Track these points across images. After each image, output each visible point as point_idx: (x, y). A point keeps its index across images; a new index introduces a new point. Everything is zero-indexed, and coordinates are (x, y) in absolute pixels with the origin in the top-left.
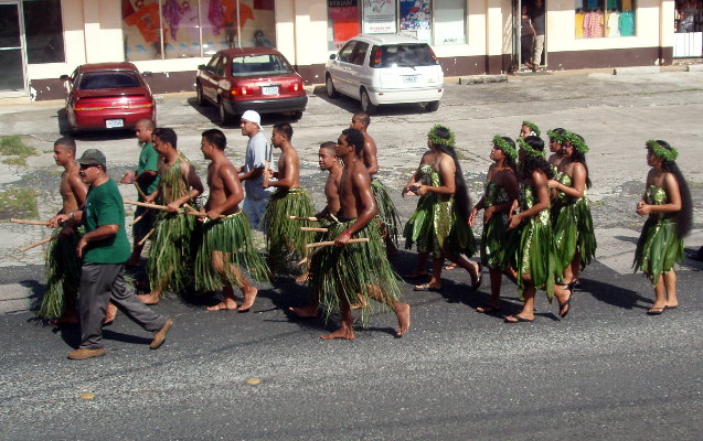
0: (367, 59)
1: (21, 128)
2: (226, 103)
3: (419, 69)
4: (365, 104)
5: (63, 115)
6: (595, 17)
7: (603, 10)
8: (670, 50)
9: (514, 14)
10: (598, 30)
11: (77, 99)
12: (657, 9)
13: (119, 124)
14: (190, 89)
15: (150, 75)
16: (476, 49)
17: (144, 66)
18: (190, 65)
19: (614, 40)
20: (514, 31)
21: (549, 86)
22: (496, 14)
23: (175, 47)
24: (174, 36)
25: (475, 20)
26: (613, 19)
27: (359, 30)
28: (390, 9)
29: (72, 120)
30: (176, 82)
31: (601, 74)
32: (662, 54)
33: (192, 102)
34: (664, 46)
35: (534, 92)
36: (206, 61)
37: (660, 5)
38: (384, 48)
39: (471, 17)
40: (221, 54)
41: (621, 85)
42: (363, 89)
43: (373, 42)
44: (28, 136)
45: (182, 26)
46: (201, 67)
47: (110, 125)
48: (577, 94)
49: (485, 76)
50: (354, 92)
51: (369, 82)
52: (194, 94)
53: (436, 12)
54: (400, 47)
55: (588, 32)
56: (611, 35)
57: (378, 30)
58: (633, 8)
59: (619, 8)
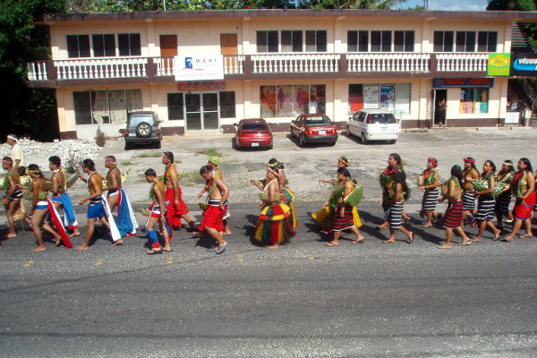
0: (365, 120)
1: (216, 145)
2: (303, 137)
3: (389, 125)
4: (363, 140)
5: (234, 140)
6: (469, 104)
7: (473, 101)
8: (503, 120)
9: (432, 101)
10: (470, 110)
11: (240, 134)
12: (498, 101)
13: (257, 145)
14: (287, 131)
15: (270, 124)
16: (414, 117)
17: (268, 120)
18: (288, 120)
19: (478, 115)
20: (432, 108)
21: (446, 135)
22: (424, 101)
23: (282, 113)
24: (281, 108)
25: (415, 104)
26: (478, 105)
27: (362, 107)
28: (376, 97)
29: (238, 142)
30: (282, 127)
31: (471, 130)
32: (500, 122)
33: (288, 136)
34: (501, 117)
35: (440, 137)
36: (295, 119)
37: (500, 99)
38: (373, 115)
39: (412, 102)
40: (302, 116)
41: (480, 135)
42: (363, 133)
43: (368, 112)
44: (219, 149)
45: (285, 103)
46: (293, 121)
47: (253, 145)
48: (459, 138)
49: (417, 129)
50: (359, 134)
51: (366, 130)
52: (289, 133)
53: (397, 100)
54: (380, 115)
55: (466, 111)
56: (476, 112)
57: (370, 107)
58: (487, 100)
59: (480, 100)
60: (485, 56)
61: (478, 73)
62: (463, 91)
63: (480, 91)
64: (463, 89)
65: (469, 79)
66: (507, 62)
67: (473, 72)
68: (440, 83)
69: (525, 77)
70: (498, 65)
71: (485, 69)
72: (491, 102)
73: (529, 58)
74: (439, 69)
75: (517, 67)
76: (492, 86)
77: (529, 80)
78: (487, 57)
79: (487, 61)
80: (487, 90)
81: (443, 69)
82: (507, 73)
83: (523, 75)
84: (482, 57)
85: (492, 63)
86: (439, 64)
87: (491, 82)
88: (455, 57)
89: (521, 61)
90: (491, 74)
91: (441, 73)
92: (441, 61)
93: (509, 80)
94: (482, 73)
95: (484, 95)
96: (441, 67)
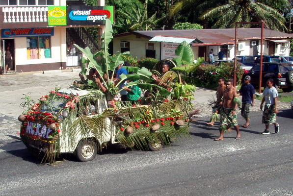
6: (35, 51)
7: (38, 48)
8: (65, 63)
9: (2, 50)
10: (36, 56)
12: (59, 47)
19: (43, 60)
20: (2, 57)
21: (17, 79)
26: (42, 51)
31: (38, 74)
32: (62, 65)
34: (63, 61)
35: (11, 82)
37: (60, 46)
41: (47, 78)
48: (29, 82)
55: (32, 57)
56: (41, 57)
58: (50, 47)
59: (44, 47)
60: (45, 9)
61: (40, 23)
62: (29, 40)
63: (44, 39)
64: (28, 38)
65: (33, 29)
66: (64, 14)
67: (36, 23)
68: (8, 34)
69: (79, 26)
70: (55, 16)
71: (45, 20)
72: (53, 48)
73: (81, 9)
74: (5, 21)
75: (72, 18)
76: (53, 34)
77: (83, 28)
78: (46, 10)
79: (47, 13)
80: (49, 38)
81: (10, 21)
82: (64, 22)
83: (77, 25)
84: (42, 10)
85: (51, 14)
86: (5, 17)
87: (51, 31)
88: (19, 10)
89: (75, 13)
90: (51, 24)
91: (8, 24)
92: (7, 13)
93: (67, 29)
94: (44, 23)
95: (47, 42)
96: (7, 19)
